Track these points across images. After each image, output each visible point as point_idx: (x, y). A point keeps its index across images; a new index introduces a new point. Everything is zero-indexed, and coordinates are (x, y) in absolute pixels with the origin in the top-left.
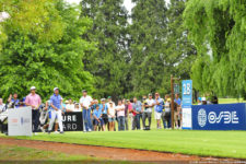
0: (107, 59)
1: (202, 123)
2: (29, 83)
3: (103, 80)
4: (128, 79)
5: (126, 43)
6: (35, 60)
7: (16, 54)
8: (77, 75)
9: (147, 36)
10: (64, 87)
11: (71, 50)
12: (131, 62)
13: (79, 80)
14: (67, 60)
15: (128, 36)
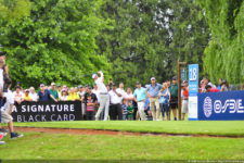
0: (142, 41)
1: (208, 113)
2: (30, 68)
3: (135, 68)
4: (169, 66)
5: (166, 19)
6: (37, 41)
7: (14, 33)
8: (90, 59)
9: (192, 12)
10: (73, 74)
11: (81, 29)
12: (172, 45)
13: (92, 65)
14: (76, 41)
15: (169, 11)
